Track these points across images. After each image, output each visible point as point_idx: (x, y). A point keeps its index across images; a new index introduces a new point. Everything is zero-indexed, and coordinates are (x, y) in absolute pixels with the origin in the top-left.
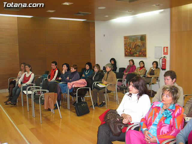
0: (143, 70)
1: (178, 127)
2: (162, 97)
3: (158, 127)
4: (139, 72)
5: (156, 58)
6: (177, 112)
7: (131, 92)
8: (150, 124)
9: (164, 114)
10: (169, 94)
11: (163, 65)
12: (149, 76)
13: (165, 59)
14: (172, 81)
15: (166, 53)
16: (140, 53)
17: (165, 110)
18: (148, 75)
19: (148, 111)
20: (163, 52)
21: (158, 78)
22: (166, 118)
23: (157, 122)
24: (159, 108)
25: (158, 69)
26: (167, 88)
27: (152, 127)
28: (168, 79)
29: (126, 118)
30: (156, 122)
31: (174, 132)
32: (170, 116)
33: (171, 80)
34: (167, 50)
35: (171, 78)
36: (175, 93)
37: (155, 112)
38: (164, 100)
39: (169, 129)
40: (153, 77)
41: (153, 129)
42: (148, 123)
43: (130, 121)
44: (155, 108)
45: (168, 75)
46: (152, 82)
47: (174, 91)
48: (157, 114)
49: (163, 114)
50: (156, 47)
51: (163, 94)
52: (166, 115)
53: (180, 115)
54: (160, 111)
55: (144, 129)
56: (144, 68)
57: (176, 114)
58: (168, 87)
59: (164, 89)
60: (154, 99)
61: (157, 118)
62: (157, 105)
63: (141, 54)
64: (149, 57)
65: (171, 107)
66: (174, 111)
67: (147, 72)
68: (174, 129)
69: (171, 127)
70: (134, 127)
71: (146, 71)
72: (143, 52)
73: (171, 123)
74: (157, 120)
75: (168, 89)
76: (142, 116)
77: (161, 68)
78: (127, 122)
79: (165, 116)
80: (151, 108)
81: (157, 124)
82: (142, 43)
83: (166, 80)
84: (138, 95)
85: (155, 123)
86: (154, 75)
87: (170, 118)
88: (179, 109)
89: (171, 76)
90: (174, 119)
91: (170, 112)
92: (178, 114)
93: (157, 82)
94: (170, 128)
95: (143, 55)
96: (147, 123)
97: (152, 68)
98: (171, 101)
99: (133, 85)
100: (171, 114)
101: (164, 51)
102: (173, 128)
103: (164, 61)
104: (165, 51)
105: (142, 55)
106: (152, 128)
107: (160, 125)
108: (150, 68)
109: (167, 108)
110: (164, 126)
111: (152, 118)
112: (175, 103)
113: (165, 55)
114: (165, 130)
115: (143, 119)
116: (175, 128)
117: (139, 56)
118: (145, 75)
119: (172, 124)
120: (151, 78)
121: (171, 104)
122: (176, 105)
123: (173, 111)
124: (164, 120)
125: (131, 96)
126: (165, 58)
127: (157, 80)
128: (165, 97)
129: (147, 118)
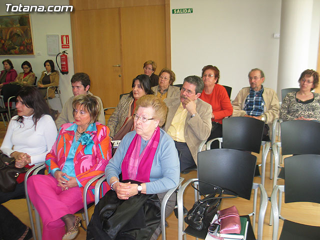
0: (31, 77)
1: (105, 156)
2: (74, 115)
3: (76, 162)
4: (24, 81)
5: (50, 55)
6: (101, 133)
7: (20, 114)
8: (63, 160)
9: (82, 140)
10: (84, 109)
11: (63, 66)
12: (43, 86)
13: (66, 56)
14: (85, 90)
15: (67, 46)
16: (22, 48)
17: (82, 134)
18: (40, 85)
19: (55, 141)
20: (61, 45)
21: (57, 87)
22: (85, 146)
23: (73, 155)
24: (72, 133)
25: (55, 73)
26: (80, 100)
27: (66, 163)
28: (78, 87)
29: (20, 158)
30: (71, 154)
31: (100, 165)
32: (91, 143)
33: (82, 88)
34: (68, 40)
35: (83, 85)
36: (93, 106)
37: (67, 140)
38: (79, 119)
39: (92, 162)
40: (49, 86)
41: (69, 167)
42: (59, 160)
43: (28, 162)
44: (67, 134)
45: (78, 80)
46: (48, 96)
47: (90, 103)
48: (71, 142)
49: (80, 141)
50: (48, 36)
51: (74, 110)
52: (85, 141)
53: (105, 138)
54: (75, 137)
55: (55, 170)
56: (31, 74)
57: (99, 137)
58: (81, 98)
59: (75, 102)
60: (59, 121)
61: (72, 149)
62: (68, 129)
63: (24, 49)
64: (39, 54)
65: (90, 128)
66: (96, 134)
67: (38, 80)
68: (99, 161)
69: (96, 158)
70: (37, 171)
71: (36, 78)
72: (26, 46)
73: (94, 153)
74: (72, 153)
75: (81, 102)
76: (45, 150)
77: (60, 72)
78: (23, 164)
79: (83, 143)
80: (60, 135)
81: (73, 157)
82: (23, 30)
83: (76, 88)
84: (33, 117)
85: (69, 157)
86: (50, 83)
87: (92, 145)
88: (103, 129)
89: (82, 82)
90: (97, 146)
91: (90, 137)
92: (103, 138)
93: (57, 95)
94: (94, 160)
95: (28, 50)
96: (57, 159)
97: (46, 72)
98: (89, 119)
99: (22, 101)
100: (91, 138)
101: (62, 43)
102: (98, 159)
103: (64, 58)
104: (65, 43)
105: (26, 50)
106: (66, 166)
107: (79, 159)
108: (43, 73)
109: (85, 130)
110: (85, 158)
111: (63, 150)
112: (95, 122)
113: (64, 50)
114: (86, 164)
115: (50, 155)
116: (100, 158)
117: (21, 53)
118: (35, 84)
119: (96, 153)
120: (47, 88)
121: (89, 124)
122: (97, 123)
123: (94, 134)
124: (83, 149)
125: (21, 122)
126: (65, 54)
127: (56, 90)
128: (78, 115)
129: (55, 152)
